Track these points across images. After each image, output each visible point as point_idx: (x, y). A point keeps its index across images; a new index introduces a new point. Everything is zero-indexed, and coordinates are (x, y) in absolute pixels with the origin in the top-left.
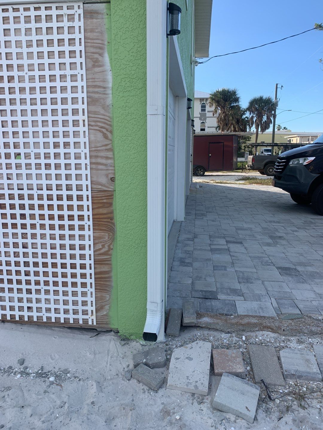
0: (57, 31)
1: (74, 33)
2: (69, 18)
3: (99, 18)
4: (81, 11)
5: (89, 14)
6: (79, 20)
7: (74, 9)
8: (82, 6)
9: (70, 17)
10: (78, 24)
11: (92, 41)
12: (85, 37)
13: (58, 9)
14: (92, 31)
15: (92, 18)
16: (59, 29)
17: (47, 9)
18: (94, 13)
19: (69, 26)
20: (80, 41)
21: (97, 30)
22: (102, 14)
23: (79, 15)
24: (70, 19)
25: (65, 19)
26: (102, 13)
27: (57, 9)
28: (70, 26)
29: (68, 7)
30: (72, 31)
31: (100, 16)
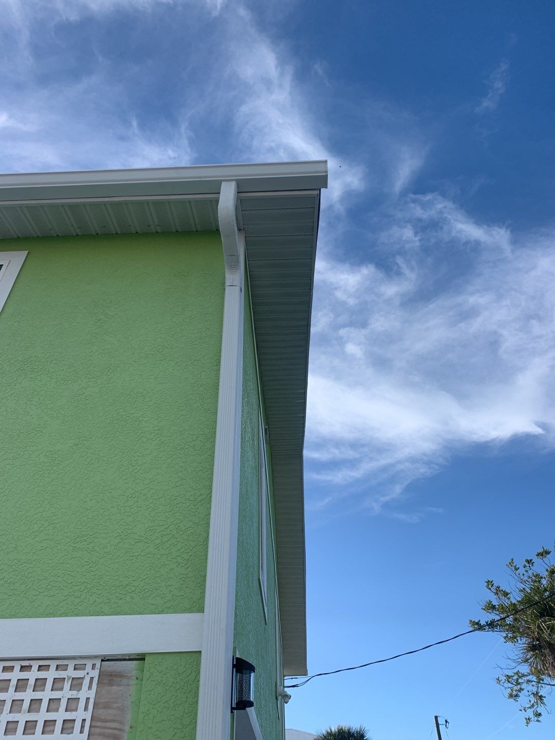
0: (48, 706)
1: (76, 710)
2: (73, 683)
3: (121, 685)
4: (95, 674)
5: (108, 678)
6: (90, 688)
7: (85, 669)
8: (98, 666)
9: (75, 682)
10: (87, 693)
11: (104, 724)
12: (93, 718)
13: (59, 669)
14: (107, 706)
15: (111, 684)
16: (51, 702)
17: (41, 668)
18: (116, 676)
19: (70, 697)
20: (83, 725)
21: (115, 705)
22: (130, 678)
23: (92, 679)
24: (74, 685)
25: (67, 685)
26: (129, 676)
27: (57, 669)
28: (72, 697)
29: (76, 666)
30: (73, 706)
31: (125, 681)
